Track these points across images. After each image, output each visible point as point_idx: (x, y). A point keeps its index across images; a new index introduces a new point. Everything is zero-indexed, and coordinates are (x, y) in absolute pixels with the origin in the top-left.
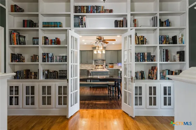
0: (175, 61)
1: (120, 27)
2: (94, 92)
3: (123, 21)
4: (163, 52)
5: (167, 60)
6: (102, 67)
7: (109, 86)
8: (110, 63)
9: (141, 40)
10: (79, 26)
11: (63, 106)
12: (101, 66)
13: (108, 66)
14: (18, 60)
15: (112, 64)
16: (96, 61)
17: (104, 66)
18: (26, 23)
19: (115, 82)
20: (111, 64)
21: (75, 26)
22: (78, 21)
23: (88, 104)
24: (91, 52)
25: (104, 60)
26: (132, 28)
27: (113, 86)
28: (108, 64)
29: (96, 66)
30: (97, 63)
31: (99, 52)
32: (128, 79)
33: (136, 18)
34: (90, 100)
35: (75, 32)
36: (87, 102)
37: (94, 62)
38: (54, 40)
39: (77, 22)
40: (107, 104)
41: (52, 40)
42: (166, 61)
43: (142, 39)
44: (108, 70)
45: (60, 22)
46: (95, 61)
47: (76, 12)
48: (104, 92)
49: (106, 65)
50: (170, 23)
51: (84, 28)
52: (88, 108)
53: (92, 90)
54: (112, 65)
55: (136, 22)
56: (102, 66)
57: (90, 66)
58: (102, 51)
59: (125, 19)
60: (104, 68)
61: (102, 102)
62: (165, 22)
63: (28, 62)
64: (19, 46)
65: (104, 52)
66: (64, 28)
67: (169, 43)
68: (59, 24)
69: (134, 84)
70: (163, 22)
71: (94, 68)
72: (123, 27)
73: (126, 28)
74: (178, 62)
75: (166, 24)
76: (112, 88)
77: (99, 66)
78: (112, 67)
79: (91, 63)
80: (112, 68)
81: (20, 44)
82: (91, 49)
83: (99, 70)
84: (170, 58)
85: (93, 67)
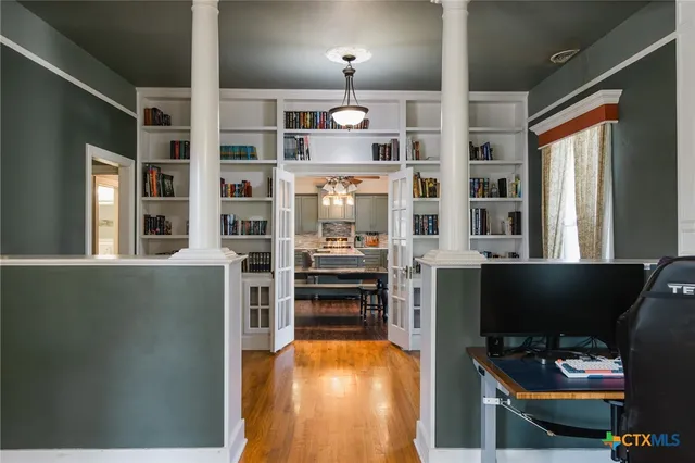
0: (503, 233)
1: (384, 159)
2: (323, 310)
3: (390, 147)
4: (477, 214)
5: (484, 232)
6: (344, 244)
7: (363, 292)
8: (369, 231)
9: (430, 189)
10: (294, 157)
11: (260, 330)
12: (343, 240)
13: (364, 241)
14: (158, 230)
15: (375, 234)
16: (328, 226)
17: (351, 240)
18: (177, 150)
19: (379, 282)
20: (371, 234)
21: (287, 156)
22: (293, 145)
23: (312, 332)
24: (312, 201)
25: (350, 223)
26: (408, 162)
27: (373, 292)
28: (363, 235)
29: (328, 240)
30: (329, 231)
31: (338, 202)
32: (399, 272)
33: (420, 137)
34: (317, 325)
35: (285, 169)
36: (309, 329)
37: (320, 228)
38: (239, 185)
39: (291, 147)
40: (355, 333)
41: (235, 185)
42: (482, 234)
43: (431, 185)
44: (362, 251)
45: (252, 147)
46: (324, 224)
47: (287, 127)
48: (351, 310)
49: (358, 239)
50: (491, 150)
51: (306, 162)
52: (311, 339)
53: (317, 305)
54: (375, 237)
55: (420, 149)
56: (346, 240)
57: (310, 239)
58: (345, 199)
59: (396, 142)
60: (352, 246)
61: (345, 329)
62: (482, 147)
63: (178, 234)
64: (162, 198)
65: (350, 201)
66: (261, 160)
67: (491, 196)
68: (249, 150)
69: (411, 281)
70: (477, 149)
71: (322, 246)
72: (390, 159)
73: (396, 162)
74: (509, 235)
75: (483, 153)
76: (369, 297)
77: (335, 240)
78: (376, 243)
79: (314, 233)
80: (374, 246)
81: (165, 195)
82: (312, 190)
83: (337, 252)
84: (490, 226)
85: (318, 244)
